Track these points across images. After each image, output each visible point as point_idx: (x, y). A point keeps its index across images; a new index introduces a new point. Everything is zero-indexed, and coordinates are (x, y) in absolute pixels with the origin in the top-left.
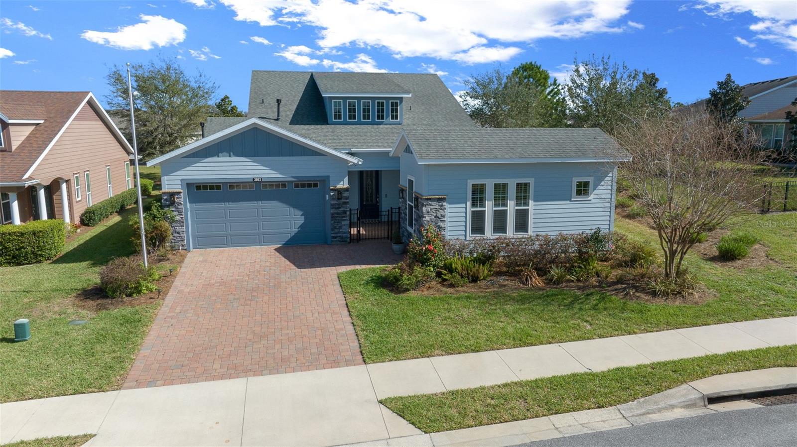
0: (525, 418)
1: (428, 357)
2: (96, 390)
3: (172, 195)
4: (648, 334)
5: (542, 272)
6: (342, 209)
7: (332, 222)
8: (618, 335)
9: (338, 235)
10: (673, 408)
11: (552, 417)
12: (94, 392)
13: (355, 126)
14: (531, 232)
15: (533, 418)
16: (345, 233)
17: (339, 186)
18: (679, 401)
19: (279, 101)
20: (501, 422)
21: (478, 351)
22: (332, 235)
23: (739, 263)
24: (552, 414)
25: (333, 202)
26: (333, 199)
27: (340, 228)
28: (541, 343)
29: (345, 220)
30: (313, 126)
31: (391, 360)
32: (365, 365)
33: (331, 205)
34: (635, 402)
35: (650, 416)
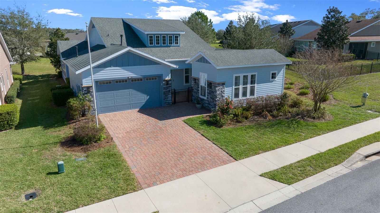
0: (317, 173)
1: (258, 154)
2: (132, 191)
3: (88, 88)
4: (325, 134)
6: (168, 89)
7: (164, 96)
8: (316, 136)
9: (167, 102)
10: (358, 162)
11: (325, 171)
12: (132, 192)
13: (160, 48)
14: (255, 96)
15: (319, 173)
16: (170, 101)
17: (166, 79)
18: (359, 159)
19: (122, 36)
20: (310, 176)
21: (274, 149)
22: (164, 102)
23: (327, 102)
24: (324, 170)
25: (164, 86)
26: (165, 85)
27: (167, 98)
28: (294, 143)
29: (170, 94)
30: (140, 48)
31: (246, 158)
32: (237, 161)
33: (164, 88)
34: (345, 162)
35: (353, 166)
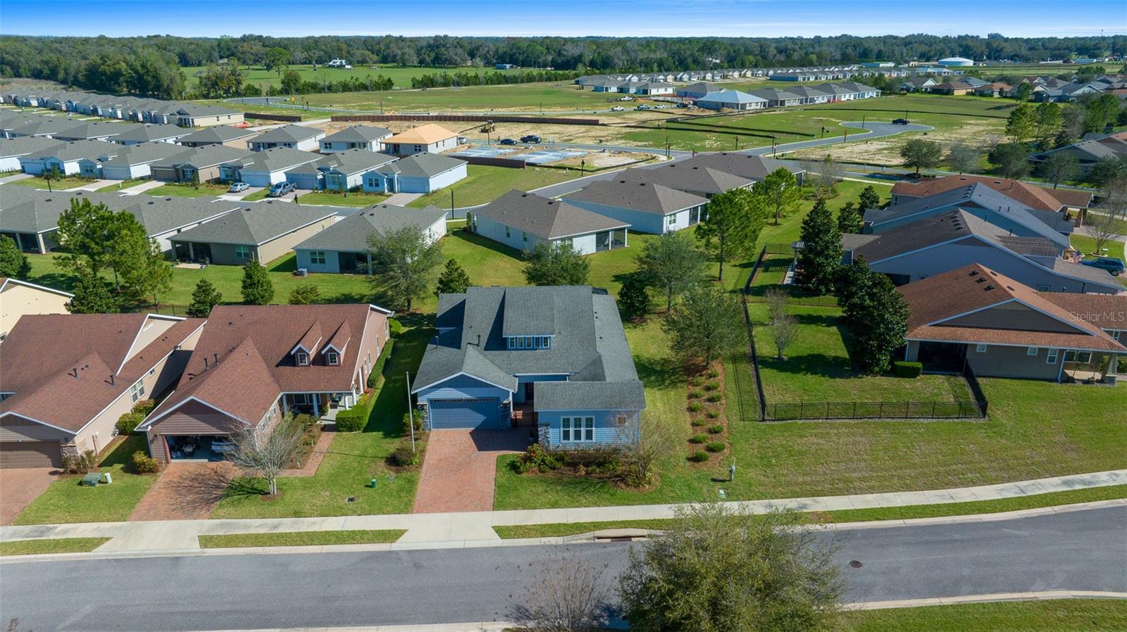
0: (535, 538)
2: (405, 513)
3: (423, 405)
5: (586, 465)
6: (507, 413)
7: (502, 419)
9: (505, 425)
10: (582, 539)
11: (542, 538)
13: (522, 351)
14: (594, 440)
16: (508, 424)
17: (504, 402)
18: (585, 537)
19: (479, 336)
21: (535, 509)
22: (502, 425)
23: (699, 465)
25: (502, 409)
27: (506, 421)
28: (561, 508)
29: (508, 418)
30: (498, 352)
31: (503, 510)
32: (493, 512)
34: (573, 536)
35: (573, 541)
